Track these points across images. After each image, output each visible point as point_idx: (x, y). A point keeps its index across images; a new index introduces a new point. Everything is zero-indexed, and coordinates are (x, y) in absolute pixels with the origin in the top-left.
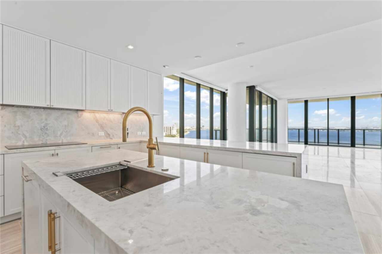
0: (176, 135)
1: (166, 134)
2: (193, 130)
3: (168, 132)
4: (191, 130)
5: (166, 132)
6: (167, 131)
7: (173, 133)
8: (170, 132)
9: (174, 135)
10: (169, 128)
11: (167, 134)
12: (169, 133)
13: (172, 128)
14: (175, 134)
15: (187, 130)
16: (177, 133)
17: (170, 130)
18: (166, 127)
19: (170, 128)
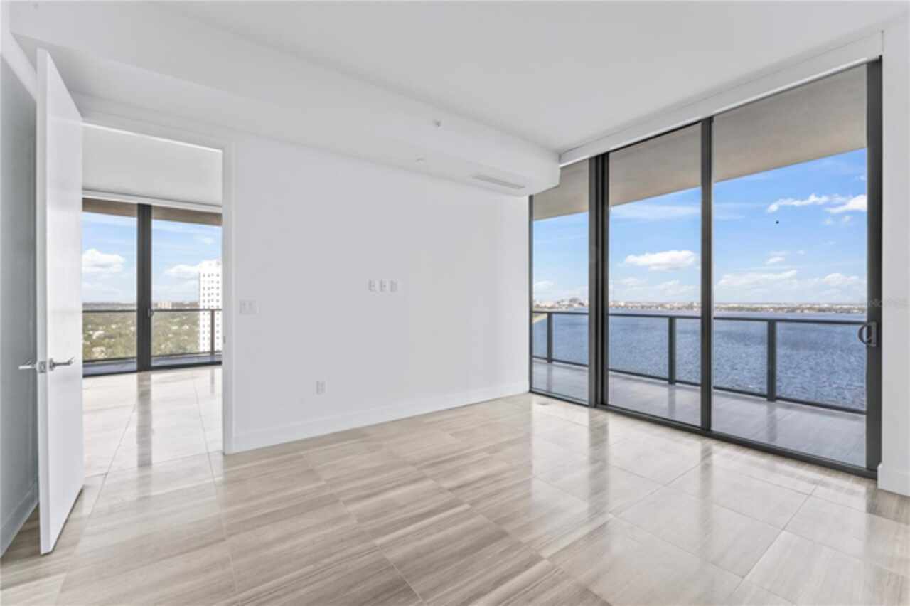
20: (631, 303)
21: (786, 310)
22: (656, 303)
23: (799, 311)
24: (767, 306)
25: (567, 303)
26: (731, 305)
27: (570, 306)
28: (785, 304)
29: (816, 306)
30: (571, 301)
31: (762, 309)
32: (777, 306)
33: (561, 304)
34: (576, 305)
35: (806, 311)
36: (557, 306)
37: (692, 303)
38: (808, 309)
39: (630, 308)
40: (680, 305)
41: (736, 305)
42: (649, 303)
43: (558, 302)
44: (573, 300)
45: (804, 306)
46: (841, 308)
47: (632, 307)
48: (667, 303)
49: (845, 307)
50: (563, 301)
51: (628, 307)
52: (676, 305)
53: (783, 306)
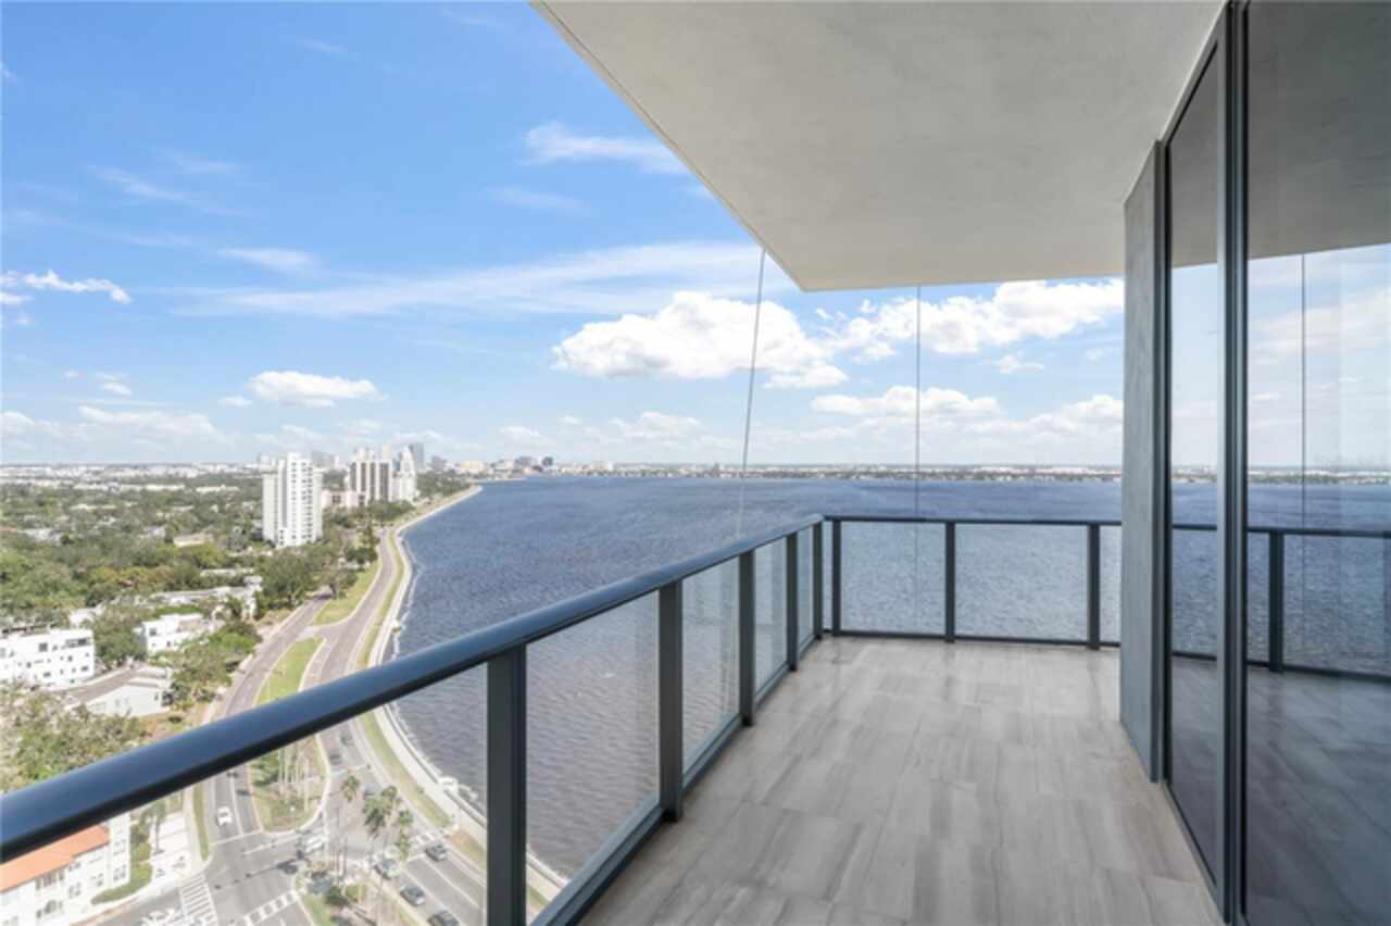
0: (414, 504)
1: (362, 497)
2: (497, 479)
3: (373, 491)
4: (490, 479)
5: (363, 489)
6: (368, 487)
7: (396, 493)
8: (384, 490)
9: (405, 502)
10: (377, 469)
11: (368, 497)
12: (378, 497)
13: (391, 469)
14: (410, 499)
15: (469, 480)
16: (418, 493)
17: (385, 480)
18: (363, 465)
19: (385, 467)
20: (625, 465)
21: (839, 475)
22: (661, 465)
23: (854, 477)
24: (815, 470)
25: (510, 465)
26: (770, 469)
27: (515, 471)
28: (838, 466)
29: (873, 470)
30: (517, 462)
31: (812, 474)
32: (828, 470)
33: (499, 468)
34: (528, 471)
35: (862, 477)
36: (491, 472)
37: (717, 466)
38: (866, 473)
39: (623, 475)
40: (700, 470)
41: (776, 469)
42: (652, 465)
43: (493, 465)
44: (523, 461)
45: (859, 470)
46: (900, 473)
47: (626, 474)
48: (680, 466)
49: (905, 470)
50: (502, 462)
51: (619, 473)
52: (694, 469)
53: (836, 469)
